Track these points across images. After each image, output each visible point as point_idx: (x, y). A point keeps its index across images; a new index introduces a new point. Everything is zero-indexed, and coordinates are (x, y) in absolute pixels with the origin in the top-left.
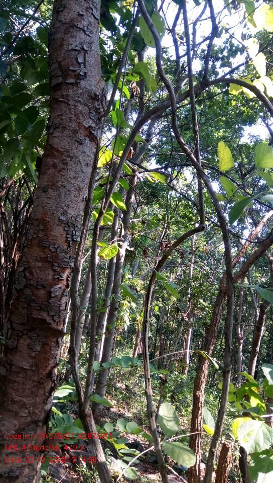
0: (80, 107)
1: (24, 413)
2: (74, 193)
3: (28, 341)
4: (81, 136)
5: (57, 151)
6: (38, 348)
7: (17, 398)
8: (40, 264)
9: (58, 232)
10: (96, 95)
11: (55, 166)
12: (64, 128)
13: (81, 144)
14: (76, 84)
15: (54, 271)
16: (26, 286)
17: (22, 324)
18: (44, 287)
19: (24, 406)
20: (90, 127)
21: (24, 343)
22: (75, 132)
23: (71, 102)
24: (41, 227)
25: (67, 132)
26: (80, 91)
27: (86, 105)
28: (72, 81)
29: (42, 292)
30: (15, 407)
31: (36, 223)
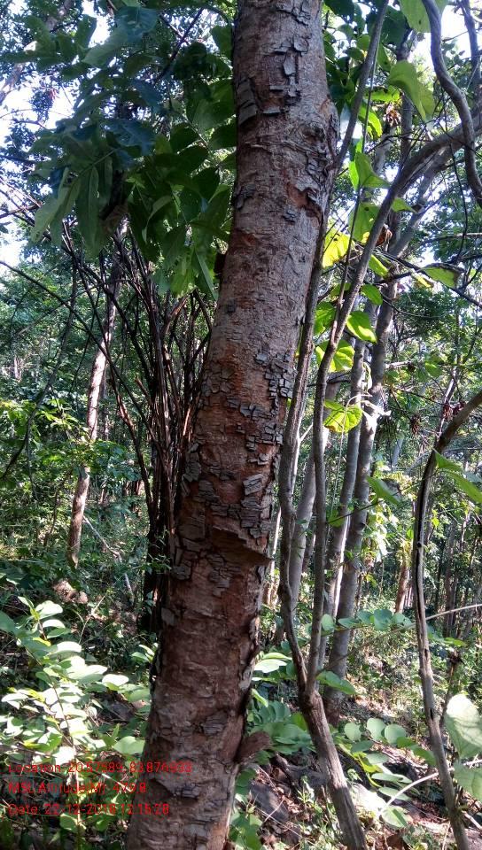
0: (290, 156)
1: (204, 692)
2: (280, 313)
3: (208, 570)
4: (292, 208)
5: (250, 238)
6: (226, 582)
7: (194, 666)
8: (224, 439)
9: (254, 381)
10: (318, 130)
11: (246, 266)
12: (262, 196)
13: (292, 222)
14: (282, 115)
15: (249, 450)
16: (203, 476)
17: (198, 540)
18: (232, 478)
19: (204, 679)
20: (309, 189)
21: (201, 572)
22: (281, 202)
23: (274, 149)
24: (225, 375)
25: (267, 204)
26: (291, 126)
27: (299, 150)
28: (274, 109)
29: (229, 487)
30: (190, 681)
31: (216, 368)
